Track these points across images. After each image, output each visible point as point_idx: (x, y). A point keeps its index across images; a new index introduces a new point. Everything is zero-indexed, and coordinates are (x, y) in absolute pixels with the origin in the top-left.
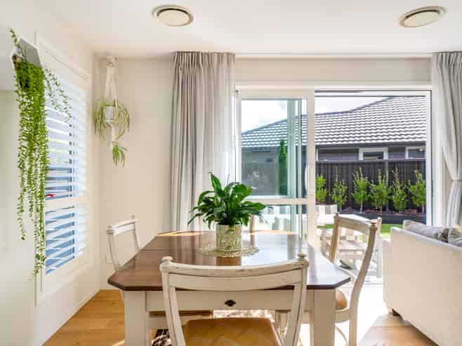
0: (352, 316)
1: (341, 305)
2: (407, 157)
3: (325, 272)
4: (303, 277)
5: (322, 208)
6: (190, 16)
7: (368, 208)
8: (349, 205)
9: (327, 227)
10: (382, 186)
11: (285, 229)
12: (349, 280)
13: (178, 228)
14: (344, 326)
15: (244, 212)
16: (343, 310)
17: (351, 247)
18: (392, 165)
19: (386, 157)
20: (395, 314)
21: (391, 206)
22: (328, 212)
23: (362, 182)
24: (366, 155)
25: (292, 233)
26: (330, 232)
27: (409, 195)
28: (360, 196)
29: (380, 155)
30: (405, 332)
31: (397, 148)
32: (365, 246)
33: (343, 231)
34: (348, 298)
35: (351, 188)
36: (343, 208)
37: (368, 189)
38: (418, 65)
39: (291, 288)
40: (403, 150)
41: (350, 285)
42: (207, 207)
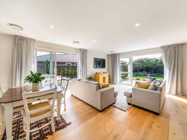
0: (64, 97)
1: (62, 95)
2: (75, 65)
3: (59, 89)
4: (56, 90)
5: (58, 76)
6: (22, 28)
7: (68, 75)
8: (64, 75)
9: (59, 80)
10: (70, 71)
11: (49, 82)
12: (64, 90)
13: (15, 86)
14: (63, 99)
15: (40, 79)
16: (63, 96)
17: (64, 84)
18: (72, 67)
19: (71, 65)
20: (72, 95)
21: (72, 75)
22: (59, 77)
23: (66, 70)
24: (67, 64)
25: (51, 83)
26: (60, 81)
27: (75, 72)
28: (66, 73)
29: (70, 64)
30: (74, 98)
31: (73, 63)
32: (67, 83)
33: (62, 81)
34: (64, 94)
35: (64, 71)
36: (62, 76)
37: (68, 71)
38: (76, 50)
39: (54, 93)
40: (74, 64)
41: (64, 91)
42: (29, 79)
